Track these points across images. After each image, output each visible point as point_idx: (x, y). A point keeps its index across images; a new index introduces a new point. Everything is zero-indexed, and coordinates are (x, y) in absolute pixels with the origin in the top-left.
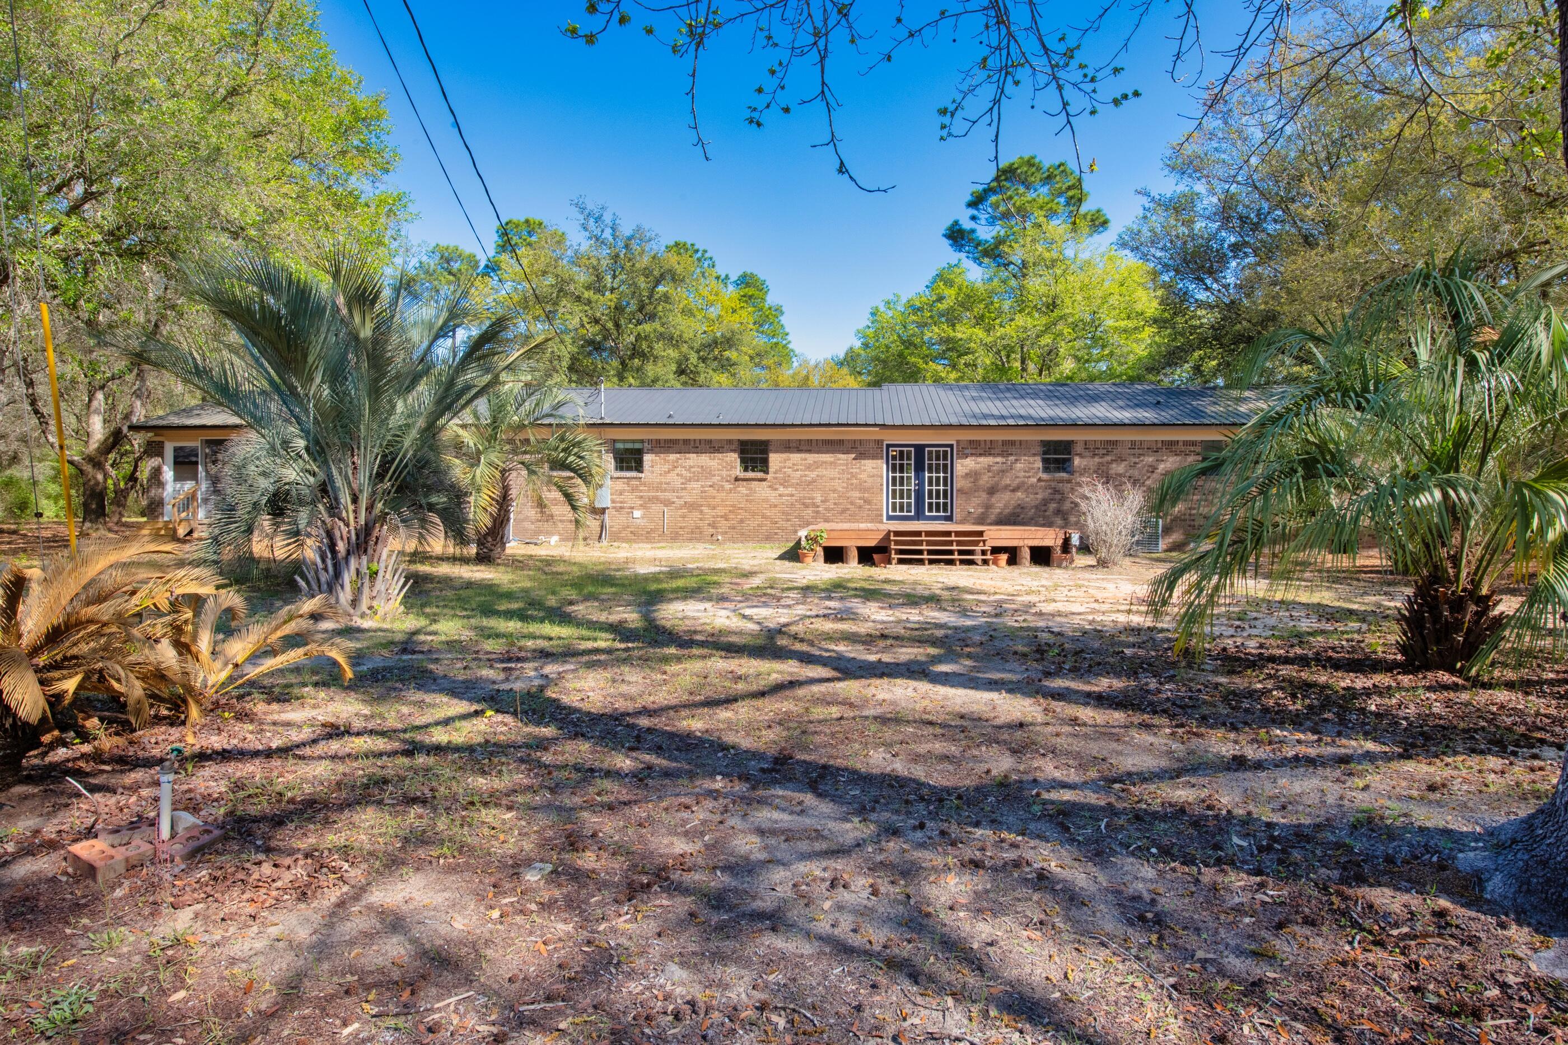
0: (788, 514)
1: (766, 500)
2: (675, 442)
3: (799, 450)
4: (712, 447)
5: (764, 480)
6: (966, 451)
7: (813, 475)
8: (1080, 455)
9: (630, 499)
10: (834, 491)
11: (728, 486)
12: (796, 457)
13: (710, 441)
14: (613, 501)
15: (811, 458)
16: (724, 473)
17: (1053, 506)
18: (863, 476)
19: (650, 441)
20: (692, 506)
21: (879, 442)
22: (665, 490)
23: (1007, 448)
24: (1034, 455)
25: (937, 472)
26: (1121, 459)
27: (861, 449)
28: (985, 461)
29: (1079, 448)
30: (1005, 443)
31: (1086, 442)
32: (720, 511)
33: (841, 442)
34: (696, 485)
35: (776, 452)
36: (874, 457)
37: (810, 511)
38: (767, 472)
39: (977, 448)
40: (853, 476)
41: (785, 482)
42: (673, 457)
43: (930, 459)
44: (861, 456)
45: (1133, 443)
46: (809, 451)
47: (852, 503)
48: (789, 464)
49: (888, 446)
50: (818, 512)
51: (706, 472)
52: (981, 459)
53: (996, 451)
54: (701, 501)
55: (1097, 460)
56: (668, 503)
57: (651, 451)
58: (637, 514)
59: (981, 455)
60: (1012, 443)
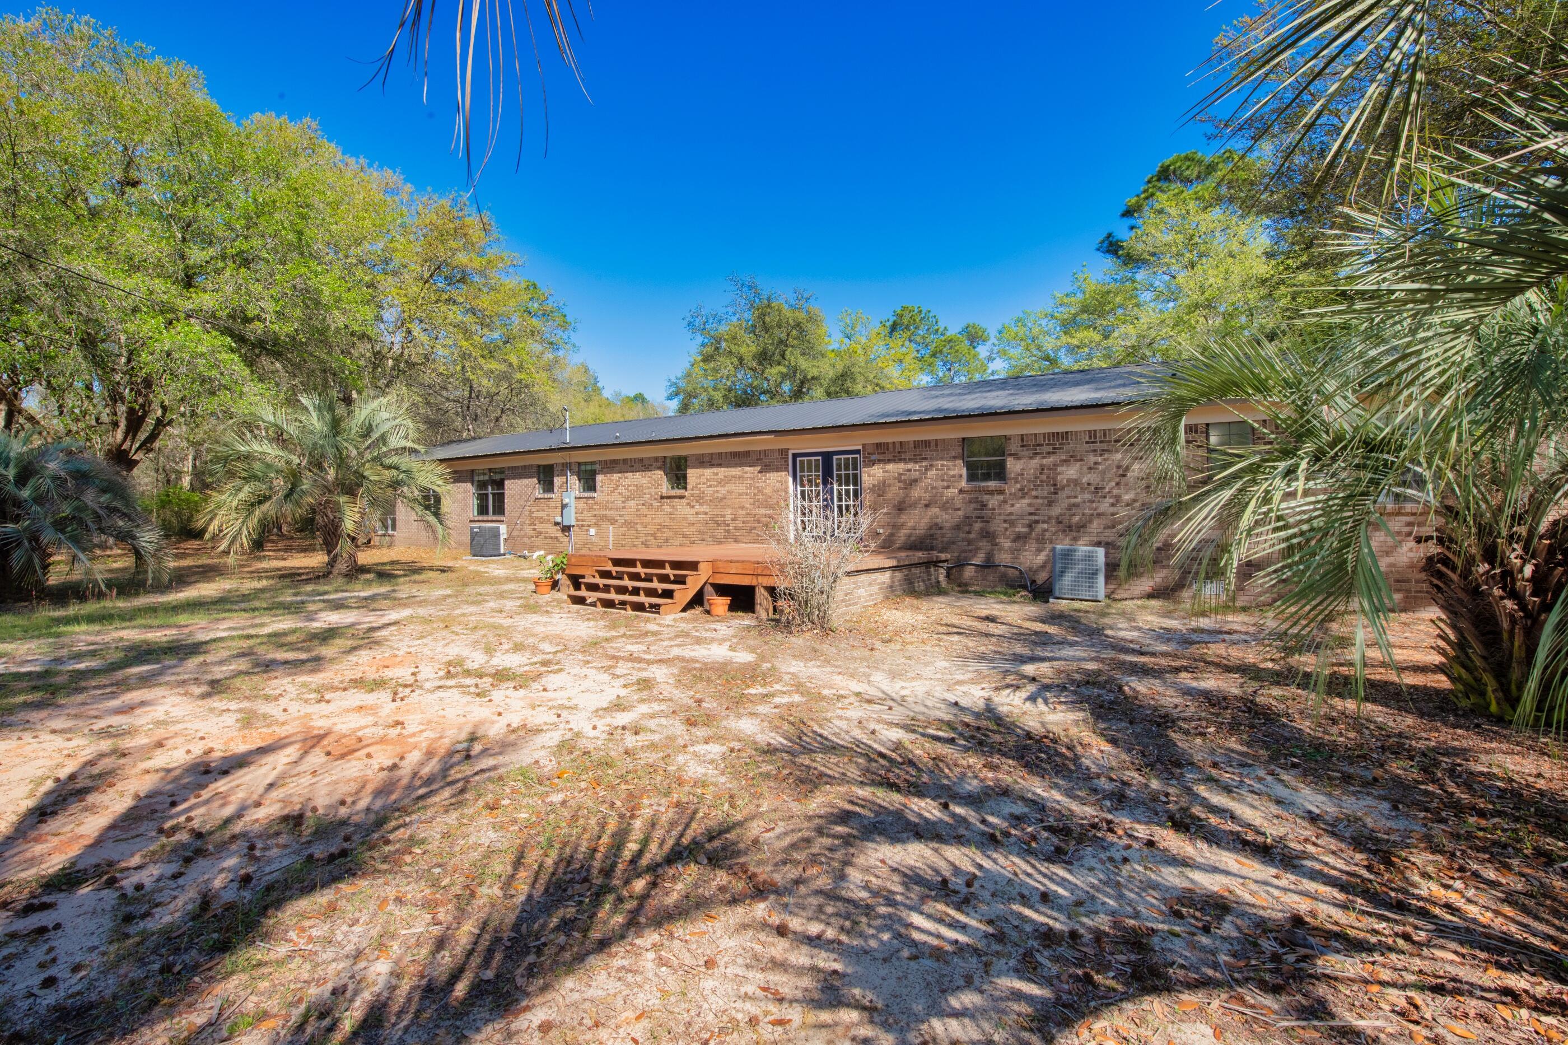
0: (703, 533)
1: (685, 519)
2: (615, 462)
3: (712, 465)
4: (642, 465)
5: (682, 497)
6: (874, 457)
7: (723, 491)
8: (1016, 456)
9: (588, 517)
10: (743, 508)
11: (656, 504)
12: (709, 472)
13: (641, 460)
14: (577, 520)
15: (722, 472)
16: (653, 491)
17: (977, 526)
18: (768, 491)
19: (600, 462)
20: (630, 525)
21: (783, 452)
22: (611, 509)
23: (921, 451)
24: (955, 458)
25: (847, 484)
26: (1073, 458)
27: (766, 461)
28: (895, 468)
29: (1013, 447)
30: (918, 444)
31: (1022, 437)
32: (651, 529)
33: (747, 454)
34: (631, 503)
35: (693, 467)
36: (778, 470)
37: (721, 530)
38: (685, 488)
39: (884, 453)
40: (760, 491)
41: (700, 499)
42: (616, 476)
43: (839, 469)
44: (766, 468)
45: (1092, 434)
46: (720, 465)
47: (759, 522)
48: (703, 479)
49: (795, 456)
50: (728, 531)
51: (638, 491)
52: (890, 467)
53: (908, 456)
54: (637, 520)
55: (1036, 462)
56: (613, 521)
57: (601, 472)
58: (592, 531)
59: (889, 461)
60: (926, 444)
